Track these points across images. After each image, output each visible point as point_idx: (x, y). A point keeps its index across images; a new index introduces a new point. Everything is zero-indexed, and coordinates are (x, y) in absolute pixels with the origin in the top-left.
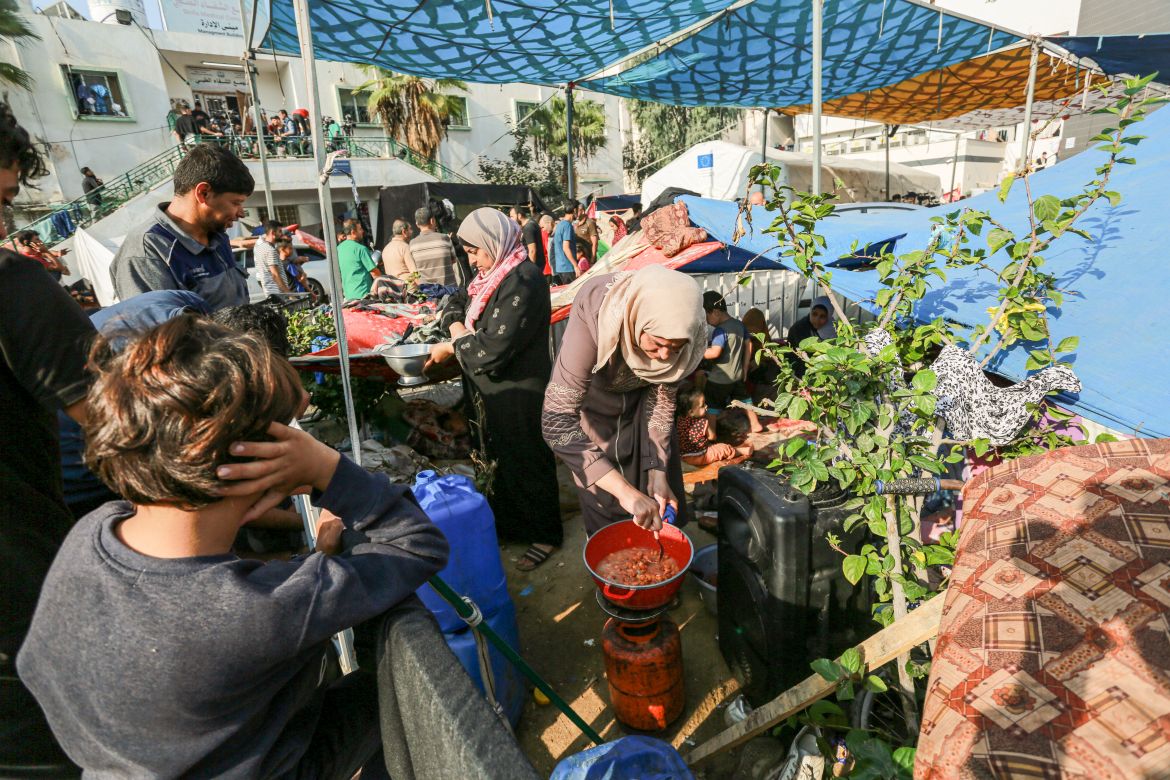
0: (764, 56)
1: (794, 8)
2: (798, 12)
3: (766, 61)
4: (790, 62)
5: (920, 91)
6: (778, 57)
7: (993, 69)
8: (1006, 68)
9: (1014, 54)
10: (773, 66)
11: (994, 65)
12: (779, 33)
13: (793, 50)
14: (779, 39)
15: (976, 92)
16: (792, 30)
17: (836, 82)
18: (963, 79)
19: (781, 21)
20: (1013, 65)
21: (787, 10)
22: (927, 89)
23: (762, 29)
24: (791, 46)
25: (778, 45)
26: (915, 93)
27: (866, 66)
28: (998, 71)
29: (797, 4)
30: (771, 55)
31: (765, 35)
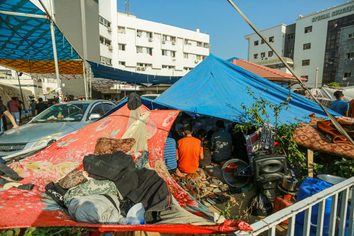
0: (7, 37)
1: (33, 26)
2: (33, 28)
3: (7, 39)
4: (18, 43)
5: (47, 65)
6: (13, 39)
7: (70, 64)
8: (73, 65)
9: (76, 62)
10: (8, 42)
11: (71, 63)
12: (19, 31)
13: (22, 39)
14: (17, 33)
15: (62, 69)
16: (26, 33)
17: (27, 55)
18: (61, 64)
19: (23, 27)
20: (75, 64)
21: (29, 25)
22: (49, 65)
23: (11, 27)
24: (22, 37)
25: (16, 35)
26: (44, 65)
27: (42, 53)
28: (71, 65)
29: (34, 25)
30: (10, 38)
31: (11, 29)
